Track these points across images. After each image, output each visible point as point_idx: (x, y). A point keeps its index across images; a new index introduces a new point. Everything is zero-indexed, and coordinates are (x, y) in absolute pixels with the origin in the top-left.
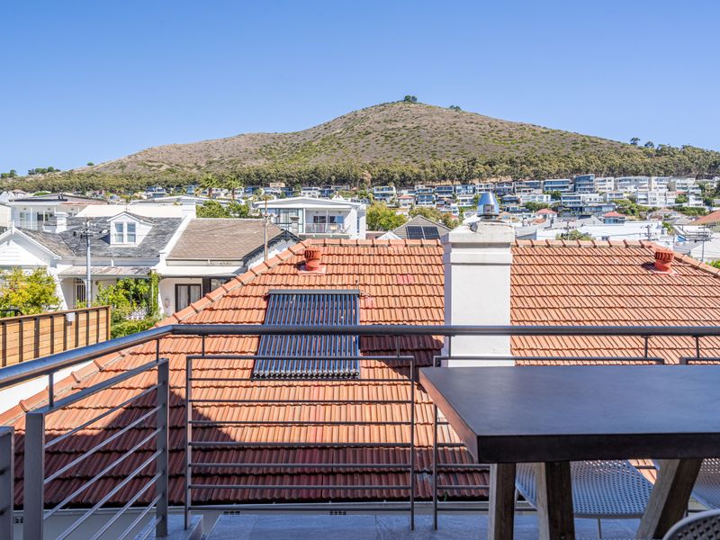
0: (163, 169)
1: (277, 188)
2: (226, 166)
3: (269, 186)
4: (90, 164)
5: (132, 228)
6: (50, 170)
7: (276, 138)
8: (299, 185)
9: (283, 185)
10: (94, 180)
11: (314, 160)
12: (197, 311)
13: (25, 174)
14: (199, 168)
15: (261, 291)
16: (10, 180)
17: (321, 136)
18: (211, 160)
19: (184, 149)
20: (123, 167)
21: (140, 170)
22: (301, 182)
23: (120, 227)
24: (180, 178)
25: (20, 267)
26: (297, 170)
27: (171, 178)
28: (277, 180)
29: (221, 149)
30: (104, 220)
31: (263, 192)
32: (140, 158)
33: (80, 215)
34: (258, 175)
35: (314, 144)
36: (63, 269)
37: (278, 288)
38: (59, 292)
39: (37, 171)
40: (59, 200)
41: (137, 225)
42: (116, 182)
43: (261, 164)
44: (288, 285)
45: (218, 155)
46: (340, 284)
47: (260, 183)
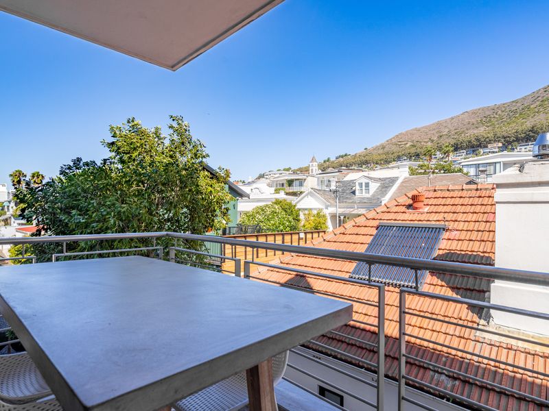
0: (408, 145)
1: (495, 148)
2: (453, 137)
3: (487, 147)
4: (366, 149)
5: (367, 185)
6: (346, 155)
7: (494, 109)
8: (516, 143)
9: (500, 145)
10: (367, 158)
11: (533, 120)
12: (335, 235)
13: (334, 159)
14: (432, 141)
15: (376, 223)
16: (327, 163)
17: (539, 98)
18: (441, 134)
19: (422, 130)
20: (383, 148)
21: (395, 149)
22: (518, 140)
23: (361, 185)
24: (419, 150)
25: (311, 209)
26: (514, 131)
27: (413, 151)
28: (495, 141)
29: (449, 126)
30: (353, 182)
31: (482, 152)
32: (394, 141)
33: (346, 179)
34: (478, 140)
35: (532, 106)
36: (332, 210)
37: (389, 221)
38: (329, 223)
39: (340, 156)
40: (338, 172)
41: (370, 182)
42: (379, 158)
43: (482, 131)
44: (395, 220)
45: (447, 130)
46: (433, 220)
47: (479, 146)
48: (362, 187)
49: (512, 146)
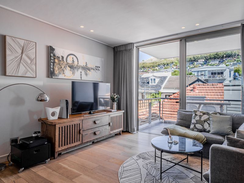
1: (201, 62)
3: (198, 61)
9: (204, 60)
10: (144, 65)
20: (152, 60)
21: (156, 60)
22: (211, 58)
24: (168, 62)
26: (209, 54)
27: (165, 62)
28: (201, 58)
31: (196, 64)
34: (194, 58)
41: (156, 79)
42: (149, 65)
46: (201, 95)
47: (195, 61)
48: (152, 80)
49: (208, 61)
